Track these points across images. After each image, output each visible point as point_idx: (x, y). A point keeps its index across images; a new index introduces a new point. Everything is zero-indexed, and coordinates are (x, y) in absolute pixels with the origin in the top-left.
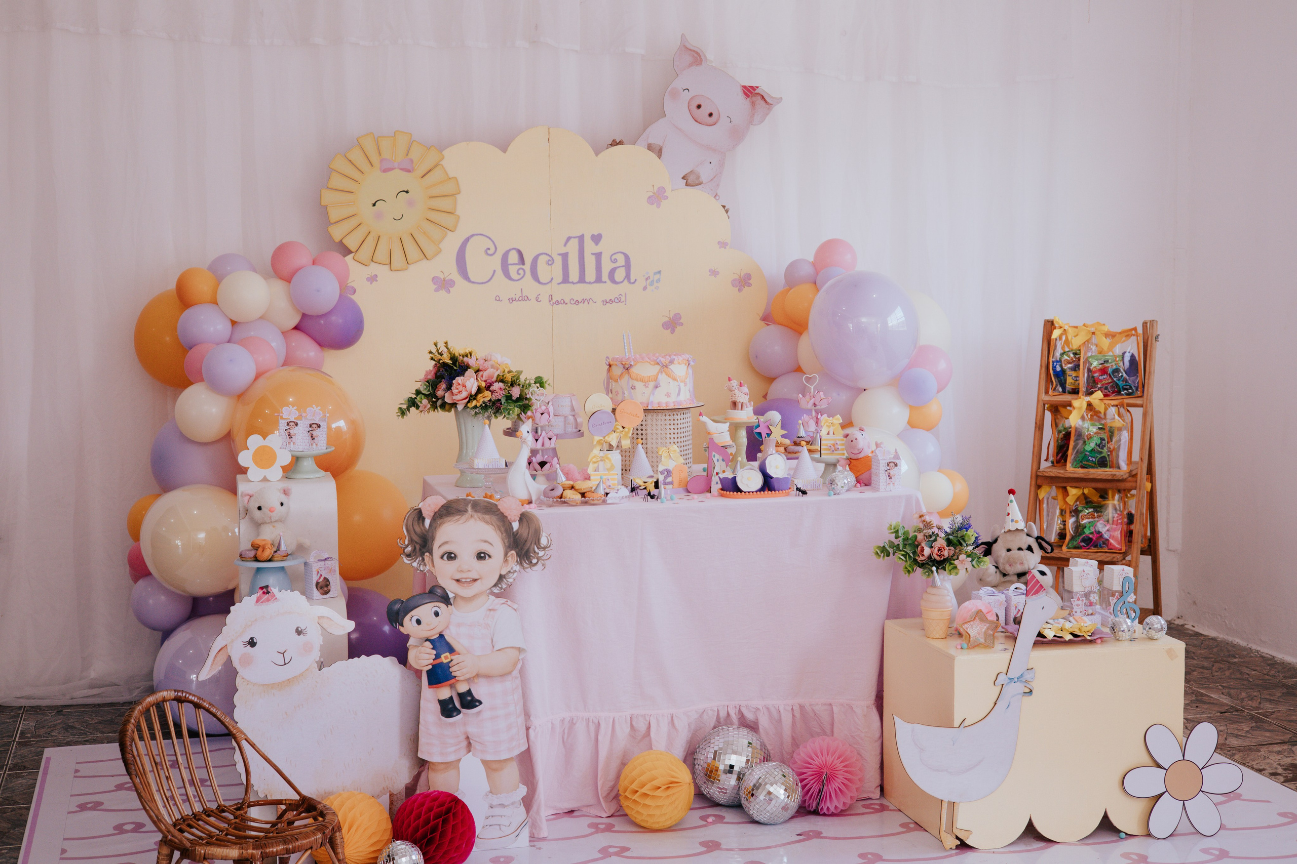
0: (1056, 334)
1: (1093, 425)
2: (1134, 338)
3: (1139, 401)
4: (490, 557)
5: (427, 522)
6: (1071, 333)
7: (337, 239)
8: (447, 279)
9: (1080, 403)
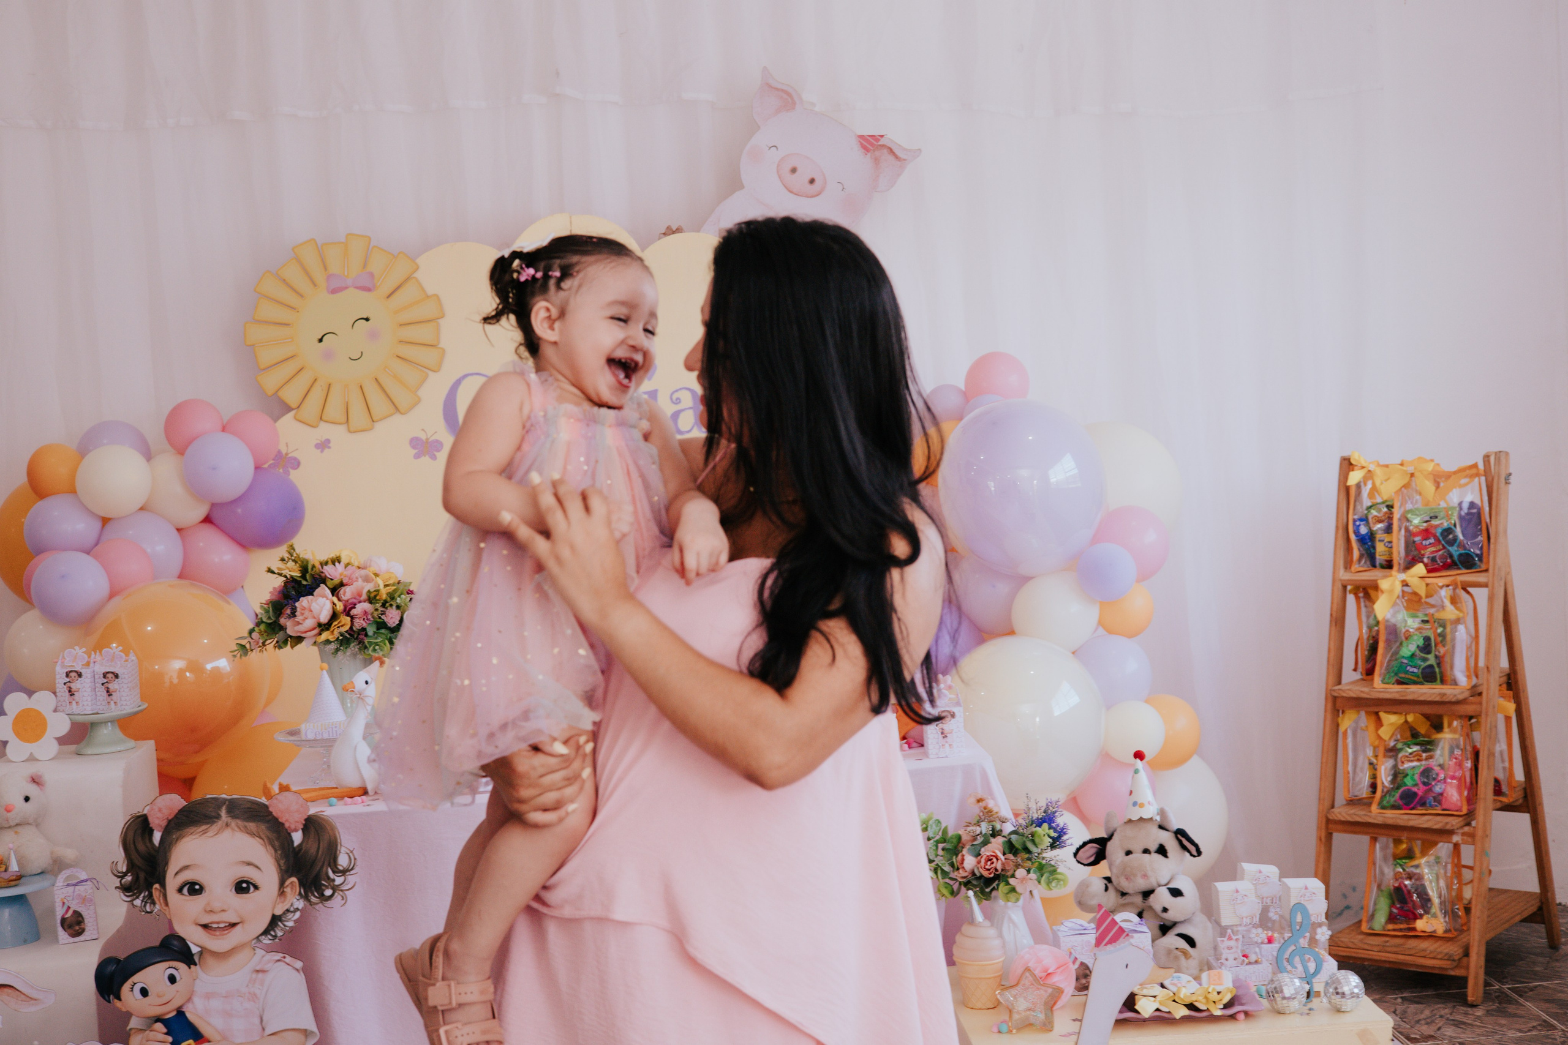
0: (1354, 478)
1: (1414, 616)
2: (1477, 480)
3: (1481, 578)
4: (256, 888)
5: (157, 837)
6: (1379, 473)
7: (270, 393)
8: (430, 440)
9: (1390, 583)
